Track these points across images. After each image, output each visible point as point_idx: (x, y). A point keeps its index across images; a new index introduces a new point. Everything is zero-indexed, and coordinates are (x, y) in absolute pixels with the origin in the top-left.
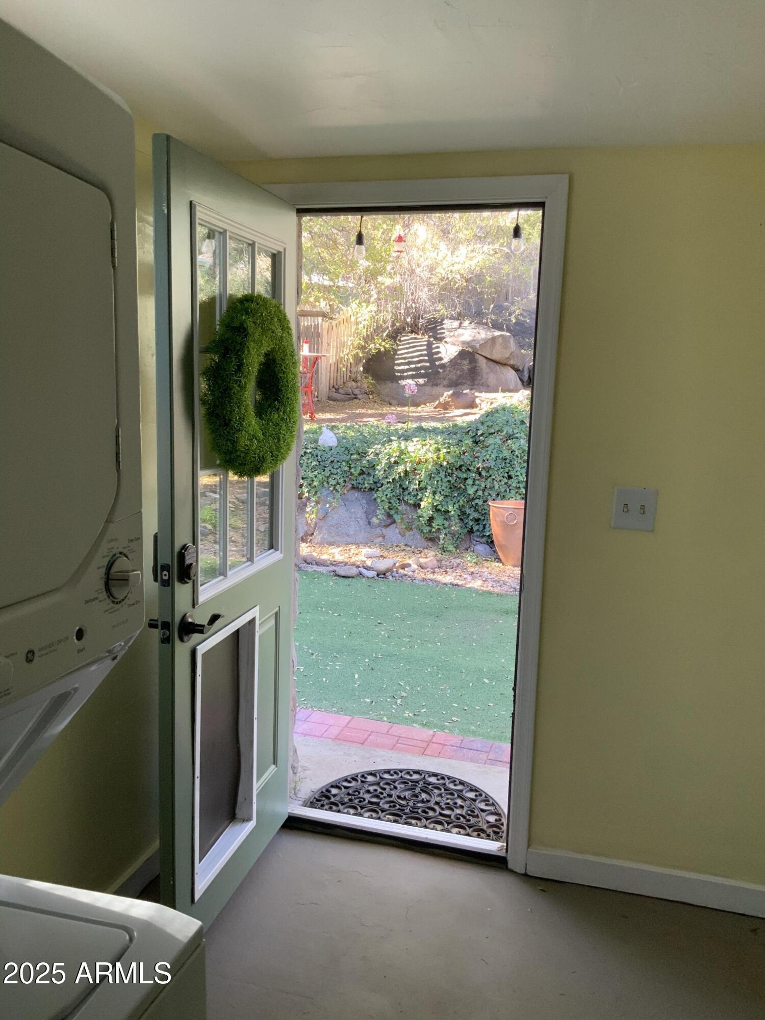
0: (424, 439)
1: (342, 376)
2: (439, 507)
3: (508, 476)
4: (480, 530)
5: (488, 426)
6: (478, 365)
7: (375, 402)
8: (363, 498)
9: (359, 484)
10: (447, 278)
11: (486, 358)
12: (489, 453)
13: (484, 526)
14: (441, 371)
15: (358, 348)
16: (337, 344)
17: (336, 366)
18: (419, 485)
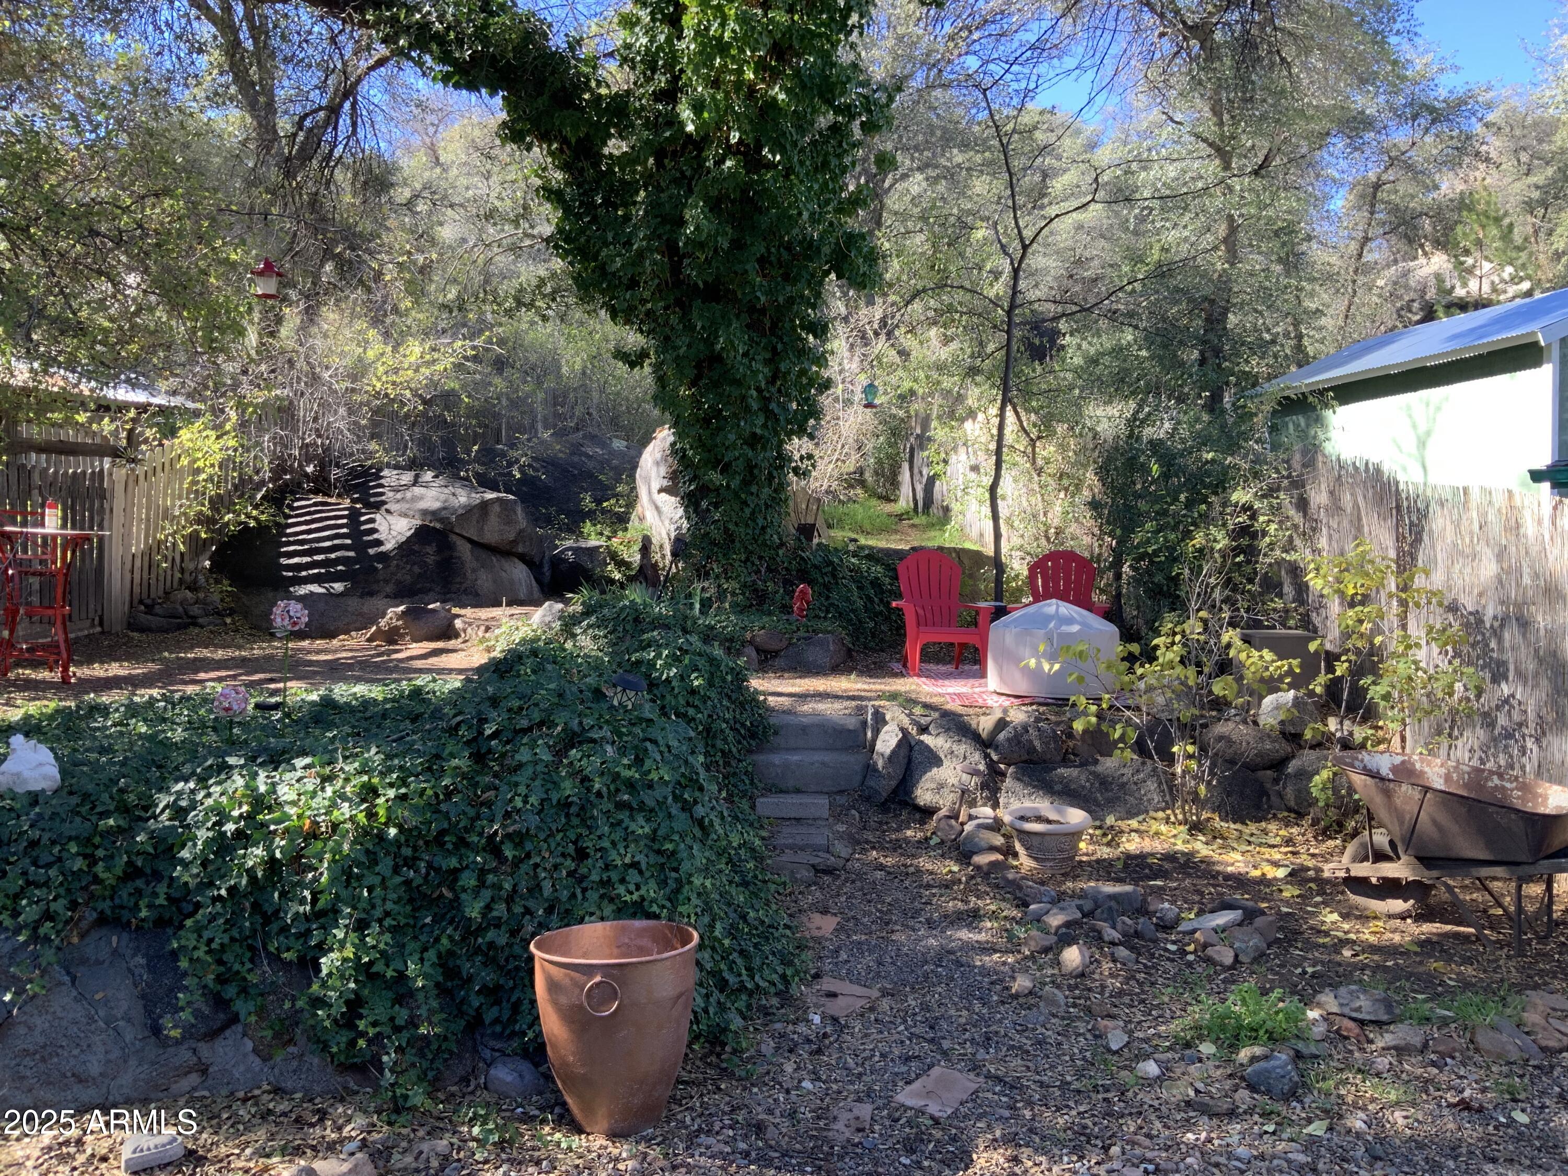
0: (326, 757)
1: (161, 578)
2: (379, 967)
3: (576, 850)
4: (505, 1018)
5: (510, 710)
6: (456, 554)
7: (237, 631)
8: (137, 950)
9: (122, 907)
10: (387, 395)
11: (470, 541)
12: (522, 789)
13: (516, 1008)
14: (380, 566)
15: (199, 522)
16: (148, 515)
17: (146, 559)
18: (314, 901)
